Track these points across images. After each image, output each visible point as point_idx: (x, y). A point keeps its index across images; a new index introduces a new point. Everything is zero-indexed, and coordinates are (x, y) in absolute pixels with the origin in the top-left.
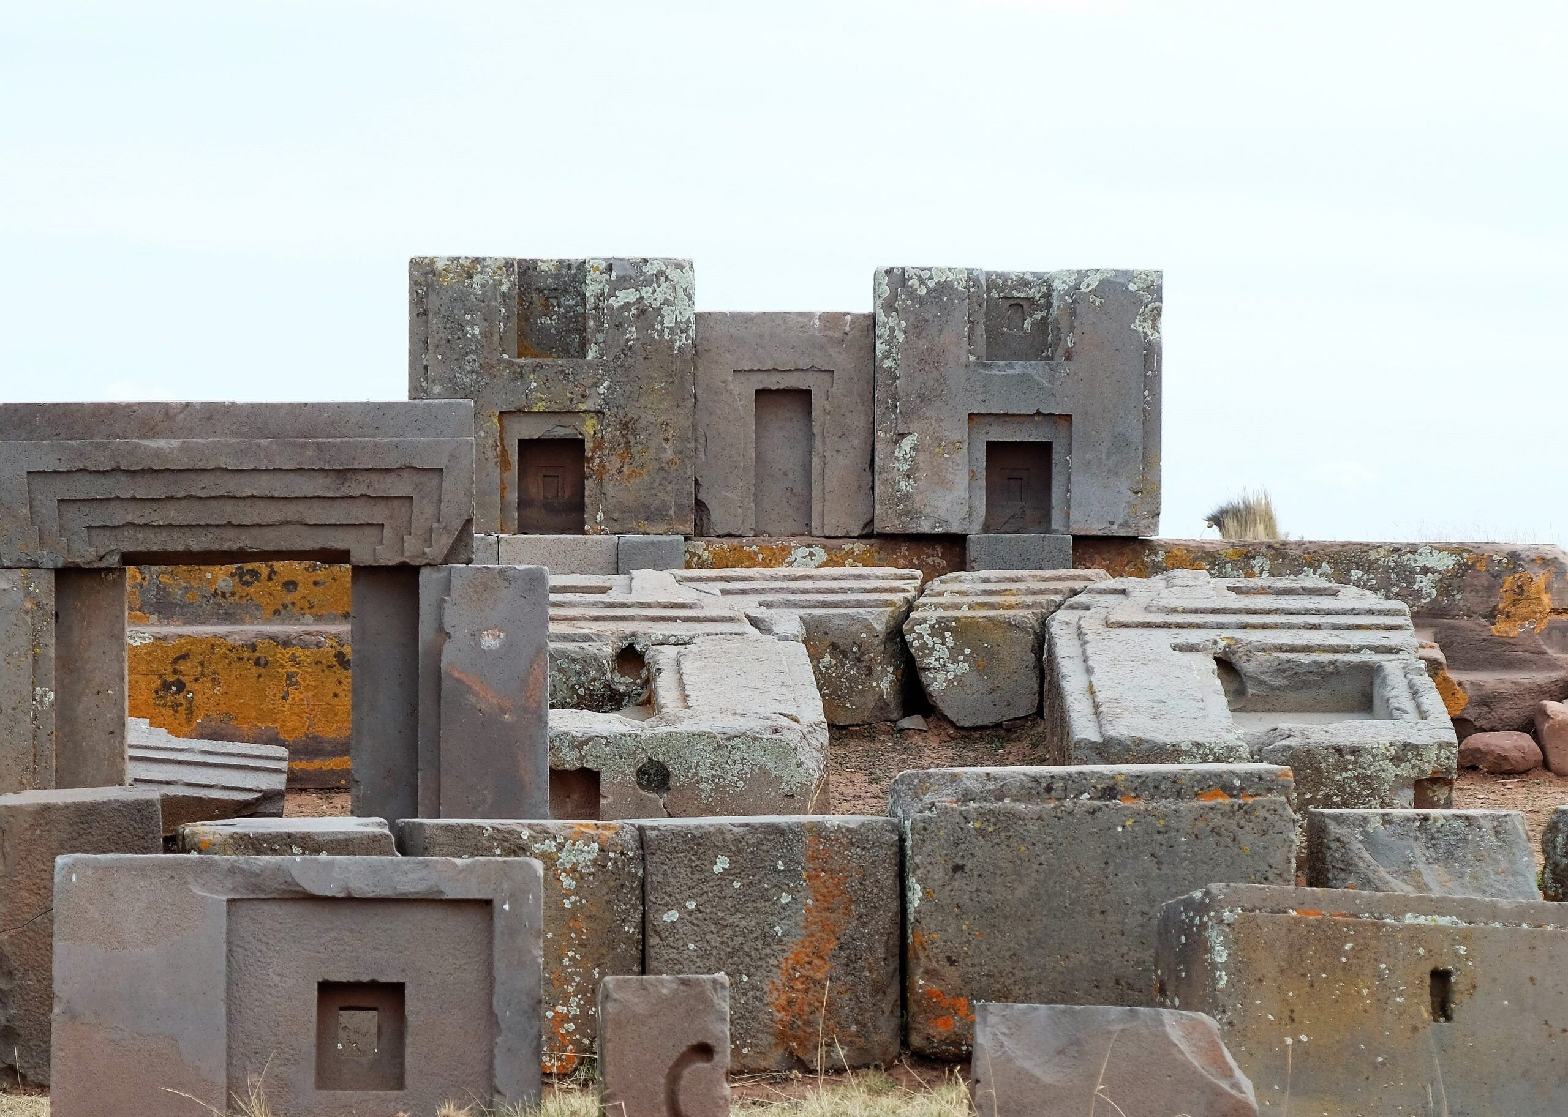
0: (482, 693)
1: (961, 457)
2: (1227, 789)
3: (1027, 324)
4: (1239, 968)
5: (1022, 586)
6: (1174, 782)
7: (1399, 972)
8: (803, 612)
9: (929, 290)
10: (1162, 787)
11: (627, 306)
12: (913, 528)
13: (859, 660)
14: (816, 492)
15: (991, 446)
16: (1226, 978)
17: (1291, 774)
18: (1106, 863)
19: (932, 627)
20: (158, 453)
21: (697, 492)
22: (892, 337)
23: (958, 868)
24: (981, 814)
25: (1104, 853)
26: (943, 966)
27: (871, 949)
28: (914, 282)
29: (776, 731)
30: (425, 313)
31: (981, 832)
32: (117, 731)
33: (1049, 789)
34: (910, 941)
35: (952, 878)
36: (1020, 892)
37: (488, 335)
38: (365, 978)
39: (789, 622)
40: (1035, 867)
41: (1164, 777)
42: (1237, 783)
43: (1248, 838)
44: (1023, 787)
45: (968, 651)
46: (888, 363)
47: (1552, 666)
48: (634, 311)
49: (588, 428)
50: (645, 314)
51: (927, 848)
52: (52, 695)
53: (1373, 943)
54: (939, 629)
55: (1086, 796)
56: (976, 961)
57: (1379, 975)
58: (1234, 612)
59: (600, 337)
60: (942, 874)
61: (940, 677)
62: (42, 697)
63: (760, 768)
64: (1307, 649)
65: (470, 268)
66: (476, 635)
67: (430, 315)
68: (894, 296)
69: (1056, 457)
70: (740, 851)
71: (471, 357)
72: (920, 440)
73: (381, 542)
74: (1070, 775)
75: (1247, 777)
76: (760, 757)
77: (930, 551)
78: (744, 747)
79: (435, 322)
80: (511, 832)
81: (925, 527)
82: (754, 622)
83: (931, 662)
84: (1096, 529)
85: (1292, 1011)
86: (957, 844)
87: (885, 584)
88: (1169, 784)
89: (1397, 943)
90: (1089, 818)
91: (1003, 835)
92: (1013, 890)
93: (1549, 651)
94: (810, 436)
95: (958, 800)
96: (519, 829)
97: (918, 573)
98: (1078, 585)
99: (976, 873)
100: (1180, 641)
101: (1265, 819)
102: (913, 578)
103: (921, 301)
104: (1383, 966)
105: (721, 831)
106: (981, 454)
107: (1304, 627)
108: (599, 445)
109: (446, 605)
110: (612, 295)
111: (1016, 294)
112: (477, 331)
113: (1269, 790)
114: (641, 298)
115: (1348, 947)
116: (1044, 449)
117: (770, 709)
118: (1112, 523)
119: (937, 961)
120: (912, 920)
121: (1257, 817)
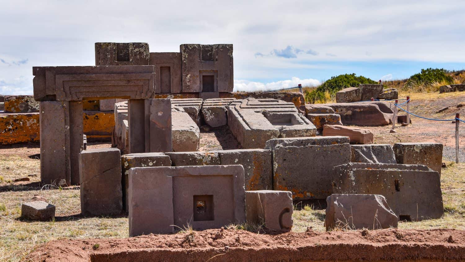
0: (158, 125)
1: (198, 78)
2: (337, 142)
3: (208, 54)
4: (357, 181)
5: (220, 101)
6: (327, 141)
7: (389, 181)
8: (184, 107)
9: (192, 48)
10: (324, 142)
11: (137, 52)
12: (190, 91)
13: (194, 116)
14: (172, 85)
15: (203, 76)
16: (354, 183)
18: (314, 158)
19: (207, 109)
22: (185, 57)
23: (285, 160)
24: (289, 148)
25: (314, 156)
26: (282, 181)
27: (266, 177)
28: (189, 47)
29: (191, 130)
30: (99, 53)
31: (289, 152)
33: (302, 143)
34: (274, 175)
35: (284, 162)
36: (297, 165)
37: (112, 57)
38: (204, 194)
39: (181, 109)
40: (300, 159)
41: (325, 139)
42: (339, 140)
43: (342, 152)
44: (297, 142)
45: (214, 113)
46: (185, 62)
48: (138, 52)
50: (141, 53)
51: (279, 156)
52: (69, 127)
53: (383, 175)
54: (208, 109)
55: (309, 144)
56: (289, 179)
57: (384, 181)
58: (259, 105)
59: (132, 57)
60: (281, 161)
61: (209, 118)
62: (67, 128)
63: (189, 137)
64: (279, 112)
65: (108, 45)
66: (157, 113)
67: (100, 53)
68: (185, 49)
69: (215, 78)
70: (240, 158)
71: (108, 61)
72: (191, 75)
73: (137, 95)
74: (306, 140)
75: (341, 139)
76: (189, 135)
77: (192, 95)
78: (185, 133)
79: (101, 55)
80: (193, 155)
81: (192, 91)
82: (176, 109)
83: (207, 116)
84: (222, 91)
85: (368, 190)
86: (284, 155)
87: (196, 101)
88: (326, 141)
89: (387, 175)
90: (310, 148)
91: (293, 152)
92: (296, 164)
94: (170, 75)
95: (284, 145)
96: (195, 154)
97: (202, 99)
98: (232, 101)
99: (288, 161)
100: (255, 111)
101: (345, 148)
102: (201, 100)
103: (190, 50)
104: (385, 180)
105: (236, 153)
106: (202, 78)
107: (276, 108)
109: (150, 107)
110: (134, 49)
111: (206, 49)
112: (109, 56)
113: (346, 142)
114: (140, 50)
115: (378, 176)
116: (213, 76)
117: (188, 125)
118: (225, 90)
119: (281, 180)
120: (275, 171)
121: (344, 147)
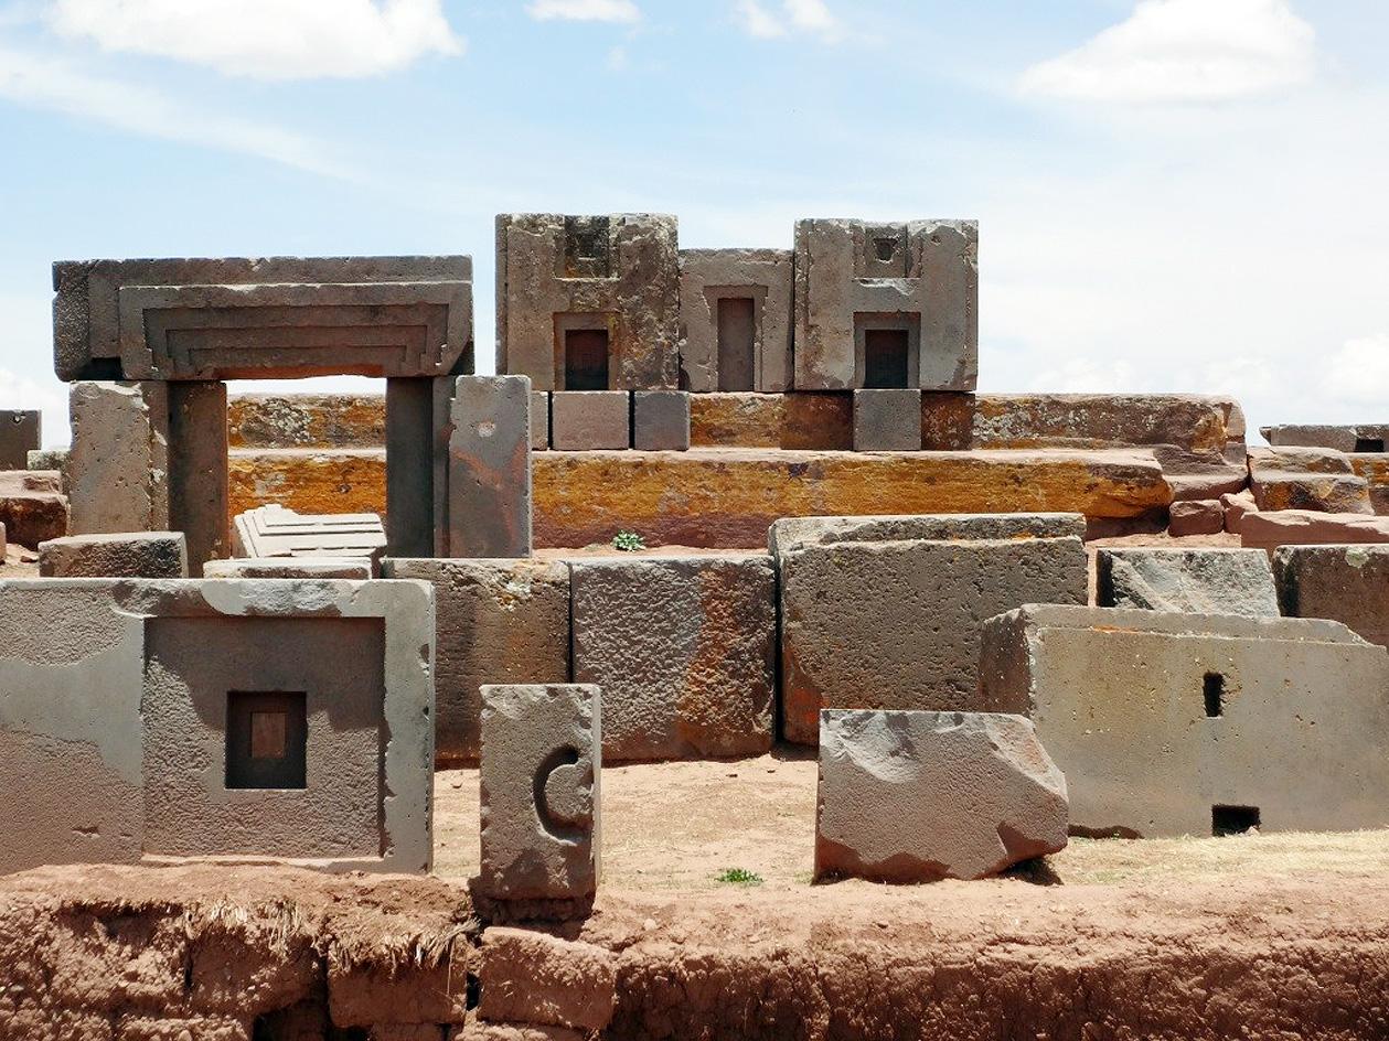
0: (479, 469)
1: (850, 340)
2: (1035, 531)
6: (993, 526)
7: (1179, 676)
9: (828, 233)
10: (983, 530)
11: (635, 244)
12: (818, 387)
14: (757, 364)
15: (869, 333)
17: (1084, 519)
18: (939, 590)
20: (239, 294)
21: (680, 363)
23: (820, 594)
24: (839, 550)
25: (937, 582)
28: (819, 228)
32: (216, 500)
33: (894, 531)
35: (817, 602)
37: (545, 263)
38: (271, 688)
41: (987, 522)
42: (1043, 527)
44: (873, 531)
47: (1230, 472)
48: (640, 248)
49: (611, 322)
50: (646, 250)
51: (796, 579)
53: (1157, 652)
59: (618, 265)
60: (808, 599)
65: (533, 223)
66: (474, 426)
67: (509, 251)
68: (807, 238)
69: (911, 340)
70: (647, 582)
71: (535, 278)
72: (823, 329)
73: (404, 359)
74: (910, 522)
75: (1050, 523)
81: (827, 386)
84: (936, 385)
85: (1092, 708)
86: (820, 576)
88: (988, 528)
89: (1177, 653)
90: (925, 554)
91: (856, 568)
92: (864, 612)
93: (1228, 463)
94: (753, 328)
95: (821, 541)
99: (835, 598)
101: (1064, 555)
104: (1166, 672)
105: (632, 566)
106: (862, 337)
108: (618, 333)
109: (452, 405)
110: (625, 237)
112: (539, 261)
113: (1068, 532)
114: (644, 239)
115: (1137, 656)
116: (904, 334)
118: (946, 382)
120: (786, 637)
121: (1058, 553)
